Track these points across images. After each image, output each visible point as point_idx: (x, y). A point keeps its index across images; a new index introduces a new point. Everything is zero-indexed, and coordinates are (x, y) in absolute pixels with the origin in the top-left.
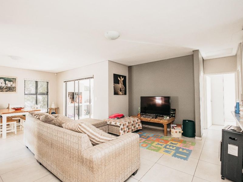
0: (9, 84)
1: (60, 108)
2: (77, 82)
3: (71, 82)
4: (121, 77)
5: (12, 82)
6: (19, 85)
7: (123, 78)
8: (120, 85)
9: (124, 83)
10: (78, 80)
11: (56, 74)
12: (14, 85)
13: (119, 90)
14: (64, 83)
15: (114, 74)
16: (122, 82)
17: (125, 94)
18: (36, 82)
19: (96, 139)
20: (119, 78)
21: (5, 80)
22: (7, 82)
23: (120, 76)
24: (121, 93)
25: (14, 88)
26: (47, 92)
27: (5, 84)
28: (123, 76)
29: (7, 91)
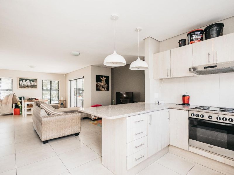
0: (33, 83)
1: (67, 101)
2: (76, 80)
3: (73, 81)
4: (104, 77)
5: (34, 82)
6: (39, 84)
7: (106, 78)
8: (103, 84)
9: (107, 81)
10: (77, 79)
11: (64, 75)
12: (35, 84)
13: (101, 87)
14: (69, 82)
15: (96, 75)
16: (104, 81)
17: (108, 89)
18: (51, 81)
19: (50, 112)
20: (101, 78)
21: (30, 81)
22: (31, 82)
23: (102, 76)
24: (103, 89)
25: (36, 86)
26: (59, 89)
27: (30, 83)
28: (105, 77)
29: (31, 88)
